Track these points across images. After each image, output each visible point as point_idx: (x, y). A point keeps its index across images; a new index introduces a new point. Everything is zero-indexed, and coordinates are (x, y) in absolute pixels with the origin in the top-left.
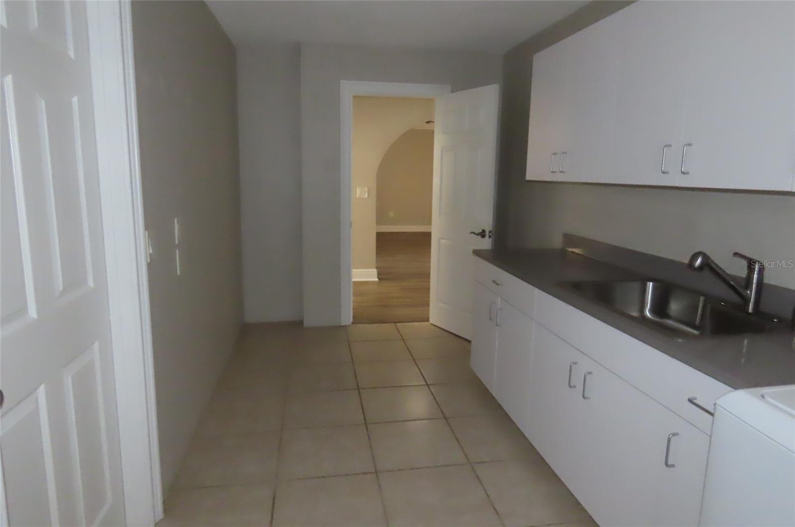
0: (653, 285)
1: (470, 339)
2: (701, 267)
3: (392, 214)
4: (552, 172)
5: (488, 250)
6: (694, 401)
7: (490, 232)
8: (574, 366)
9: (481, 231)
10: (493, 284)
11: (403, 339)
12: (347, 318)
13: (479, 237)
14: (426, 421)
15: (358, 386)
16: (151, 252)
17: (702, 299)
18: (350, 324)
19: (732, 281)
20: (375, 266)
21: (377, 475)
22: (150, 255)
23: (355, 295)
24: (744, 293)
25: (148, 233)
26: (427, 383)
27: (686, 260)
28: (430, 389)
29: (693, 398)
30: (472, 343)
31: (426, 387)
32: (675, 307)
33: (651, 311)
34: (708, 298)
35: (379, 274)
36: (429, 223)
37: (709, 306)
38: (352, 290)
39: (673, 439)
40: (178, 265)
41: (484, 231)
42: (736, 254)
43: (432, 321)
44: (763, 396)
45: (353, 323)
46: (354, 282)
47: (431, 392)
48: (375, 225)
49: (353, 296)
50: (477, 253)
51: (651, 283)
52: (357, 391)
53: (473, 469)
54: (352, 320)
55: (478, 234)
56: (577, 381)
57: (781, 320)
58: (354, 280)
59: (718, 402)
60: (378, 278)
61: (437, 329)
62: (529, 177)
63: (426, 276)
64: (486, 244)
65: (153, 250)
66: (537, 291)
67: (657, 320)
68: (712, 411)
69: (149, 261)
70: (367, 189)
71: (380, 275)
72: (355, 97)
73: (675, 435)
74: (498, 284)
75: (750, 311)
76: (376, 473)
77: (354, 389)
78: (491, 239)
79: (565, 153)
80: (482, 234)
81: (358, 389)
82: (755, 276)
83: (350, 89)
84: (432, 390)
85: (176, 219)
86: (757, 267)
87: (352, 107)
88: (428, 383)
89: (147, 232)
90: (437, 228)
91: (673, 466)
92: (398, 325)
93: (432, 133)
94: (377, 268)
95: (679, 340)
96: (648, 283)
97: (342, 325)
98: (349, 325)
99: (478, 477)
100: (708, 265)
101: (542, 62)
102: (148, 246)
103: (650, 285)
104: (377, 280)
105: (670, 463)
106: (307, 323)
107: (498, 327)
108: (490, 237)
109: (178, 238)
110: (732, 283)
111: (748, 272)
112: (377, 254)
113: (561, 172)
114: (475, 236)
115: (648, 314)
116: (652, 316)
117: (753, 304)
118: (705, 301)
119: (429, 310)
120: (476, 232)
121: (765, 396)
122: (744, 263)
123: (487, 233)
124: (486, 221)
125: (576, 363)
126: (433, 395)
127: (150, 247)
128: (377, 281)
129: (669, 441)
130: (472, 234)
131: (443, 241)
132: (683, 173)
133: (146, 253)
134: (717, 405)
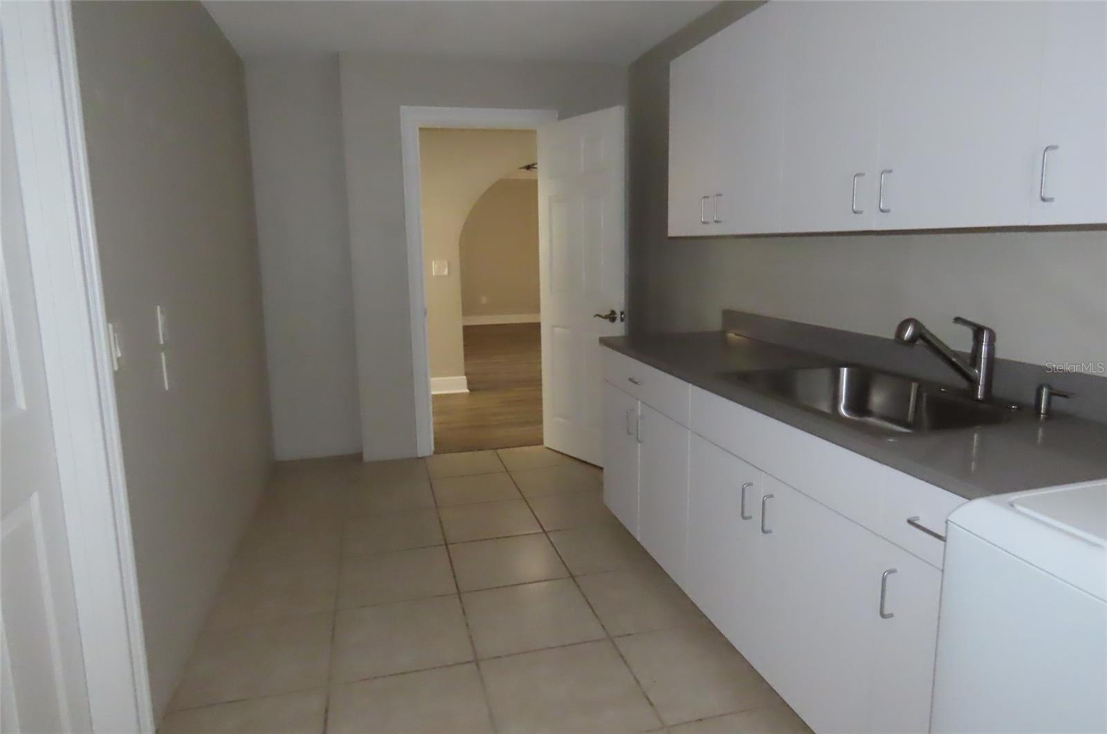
0: (848, 372)
1: (601, 466)
2: (913, 340)
3: (484, 300)
4: (704, 223)
5: (621, 337)
6: (916, 522)
7: (622, 313)
8: (747, 489)
9: (609, 313)
10: (630, 383)
11: (507, 471)
12: (425, 446)
13: (607, 321)
14: (546, 583)
15: (445, 540)
16: (119, 355)
17: (914, 386)
18: (432, 453)
19: (954, 357)
20: (463, 372)
21: (477, 665)
22: (118, 359)
23: (435, 414)
24: (969, 372)
25: (113, 325)
26: (544, 530)
27: (890, 335)
28: (548, 538)
29: (916, 517)
30: (605, 470)
31: (544, 535)
32: (878, 399)
33: (847, 408)
34: (923, 385)
35: (469, 383)
36: (537, 309)
37: (925, 395)
38: (431, 407)
39: (890, 578)
40: (165, 377)
41: (613, 312)
42: (958, 320)
43: (547, 443)
44: (1012, 505)
45: (435, 452)
46: (435, 396)
47: (551, 542)
48: (461, 317)
49: (433, 416)
50: (606, 342)
51: (845, 369)
52: (445, 547)
53: (615, 645)
54: (433, 448)
55: (606, 317)
56: (754, 510)
57: (1021, 407)
58: (434, 393)
59: (950, 518)
60: (469, 389)
61: (554, 454)
62: (672, 232)
63: (537, 382)
64: (618, 329)
65: (121, 352)
66: (691, 389)
67: (857, 418)
68: (943, 534)
69: (116, 368)
70: (446, 264)
71: (471, 385)
72: (420, 129)
73: (892, 571)
74: (636, 383)
75: (979, 397)
76: (476, 662)
77: (441, 545)
78: (623, 324)
79: (719, 195)
80: (612, 317)
81: (446, 545)
82: (984, 348)
83: (413, 118)
84: (552, 539)
85: (159, 308)
86: (985, 336)
87: (418, 143)
88: (546, 529)
89: (110, 326)
90: (549, 317)
91: (891, 615)
92: (499, 451)
93: (534, 184)
94: (466, 375)
95: (891, 440)
96: (842, 369)
97: (419, 456)
98: (430, 456)
99: (622, 656)
100: (922, 335)
101: (681, 69)
102: (113, 347)
103: (845, 371)
104: (468, 391)
105: (887, 611)
106: (367, 457)
107: (639, 445)
108: (622, 320)
109: (163, 335)
110: (954, 360)
111: (975, 344)
112: (466, 356)
113: (716, 222)
114: (601, 319)
115: (843, 411)
116: (849, 415)
117: (983, 387)
118: (919, 387)
119: (542, 429)
120: (603, 314)
121: (1015, 505)
122: (968, 333)
123: (618, 315)
124: (617, 299)
125: (750, 484)
126: (554, 546)
127: (118, 349)
128: (466, 393)
129: (884, 580)
130: (597, 318)
131: (557, 330)
132: (882, 211)
133: (112, 357)
134: (949, 523)
